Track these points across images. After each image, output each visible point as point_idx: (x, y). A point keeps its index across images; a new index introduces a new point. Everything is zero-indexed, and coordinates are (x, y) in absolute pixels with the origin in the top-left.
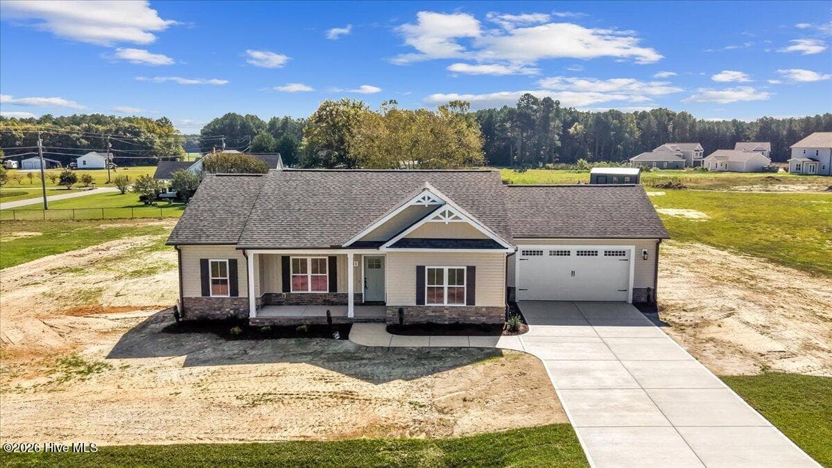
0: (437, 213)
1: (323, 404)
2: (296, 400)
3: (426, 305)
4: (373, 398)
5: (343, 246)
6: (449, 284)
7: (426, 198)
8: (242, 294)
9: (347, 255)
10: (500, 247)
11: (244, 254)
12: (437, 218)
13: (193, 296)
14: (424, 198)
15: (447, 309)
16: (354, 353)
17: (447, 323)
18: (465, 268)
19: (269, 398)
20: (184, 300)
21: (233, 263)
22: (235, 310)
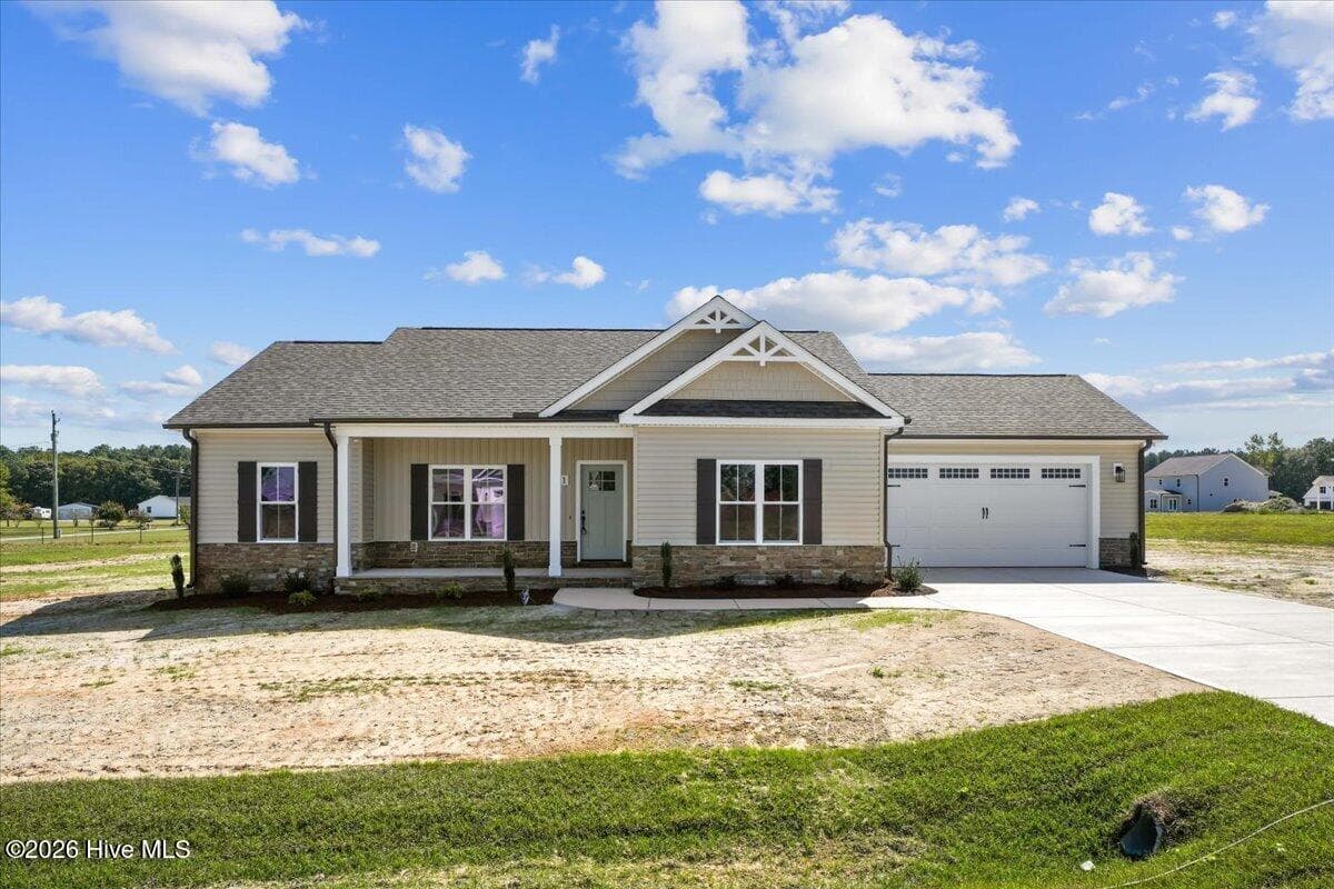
0: (743, 342)
1: (495, 693)
2: (422, 688)
3: (718, 543)
4: (631, 678)
5: (541, 415)
6: (766, 500)
7: (718, 316)
8: (324, 537)
9: (548, 439)
10: (873, 413)
11: (329, 434)
12: (743, 352)
13: (221, 540)
14: (713, 316)
15: (761, 553)
16: (567, 620)
17: (762, 582)
18: (800, 464)
19: (349, 685)
20: (200, 550)
21: (309, 471)
22: (307, 570)
